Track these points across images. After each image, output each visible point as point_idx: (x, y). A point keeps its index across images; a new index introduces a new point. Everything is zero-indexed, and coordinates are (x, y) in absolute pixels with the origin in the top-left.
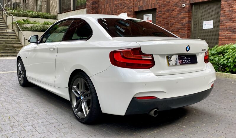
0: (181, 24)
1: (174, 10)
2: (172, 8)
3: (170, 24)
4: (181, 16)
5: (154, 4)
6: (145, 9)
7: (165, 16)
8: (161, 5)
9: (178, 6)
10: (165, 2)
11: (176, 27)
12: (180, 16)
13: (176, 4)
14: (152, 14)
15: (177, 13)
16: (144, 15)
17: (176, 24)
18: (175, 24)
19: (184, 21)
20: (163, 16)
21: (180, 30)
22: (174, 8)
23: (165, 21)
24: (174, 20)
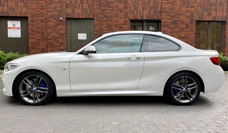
0: (59, 34)
1: (50, 21)
2: (48, 19)
3: (46, 33)
4: (59, 27)
5: (24, 12)
6: (11, 16)
7: (39, 25)
8: (34, 15)
9: (55, 18)
10: (39, 13)
11: (53, 36)
12: (57, 27)
13: (53, 16)
14: (19, 22)
15: (54, 24)
16: (8, 22)
17: (54, 34)
18: (52, 33)
19: (62, 32)
20: (37, 25)
21: (59, 39)
22: (50, 19)
23: (40, 30)
24: (51, 30)
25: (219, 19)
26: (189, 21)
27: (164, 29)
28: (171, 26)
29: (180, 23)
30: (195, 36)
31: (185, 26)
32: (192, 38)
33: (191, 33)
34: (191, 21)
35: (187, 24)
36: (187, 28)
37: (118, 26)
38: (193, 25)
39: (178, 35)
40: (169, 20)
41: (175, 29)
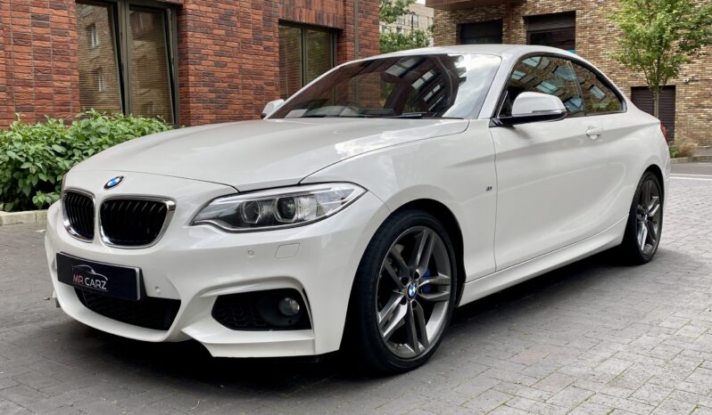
25: (328, 21)
26: (260, 18)
27: (198, 41)
28: (216, 32)
29: (239, 25)
30: (277, 69)
31: (250, 36)
32: (272, 78)
33: (269, 58)
34: (267, 19)
35: (257, 30)
36: (258, 41)
37: (27, 11)
38: (271, 34)
39: (236, 66)
40: (210, 9)
41: (228, 44)
